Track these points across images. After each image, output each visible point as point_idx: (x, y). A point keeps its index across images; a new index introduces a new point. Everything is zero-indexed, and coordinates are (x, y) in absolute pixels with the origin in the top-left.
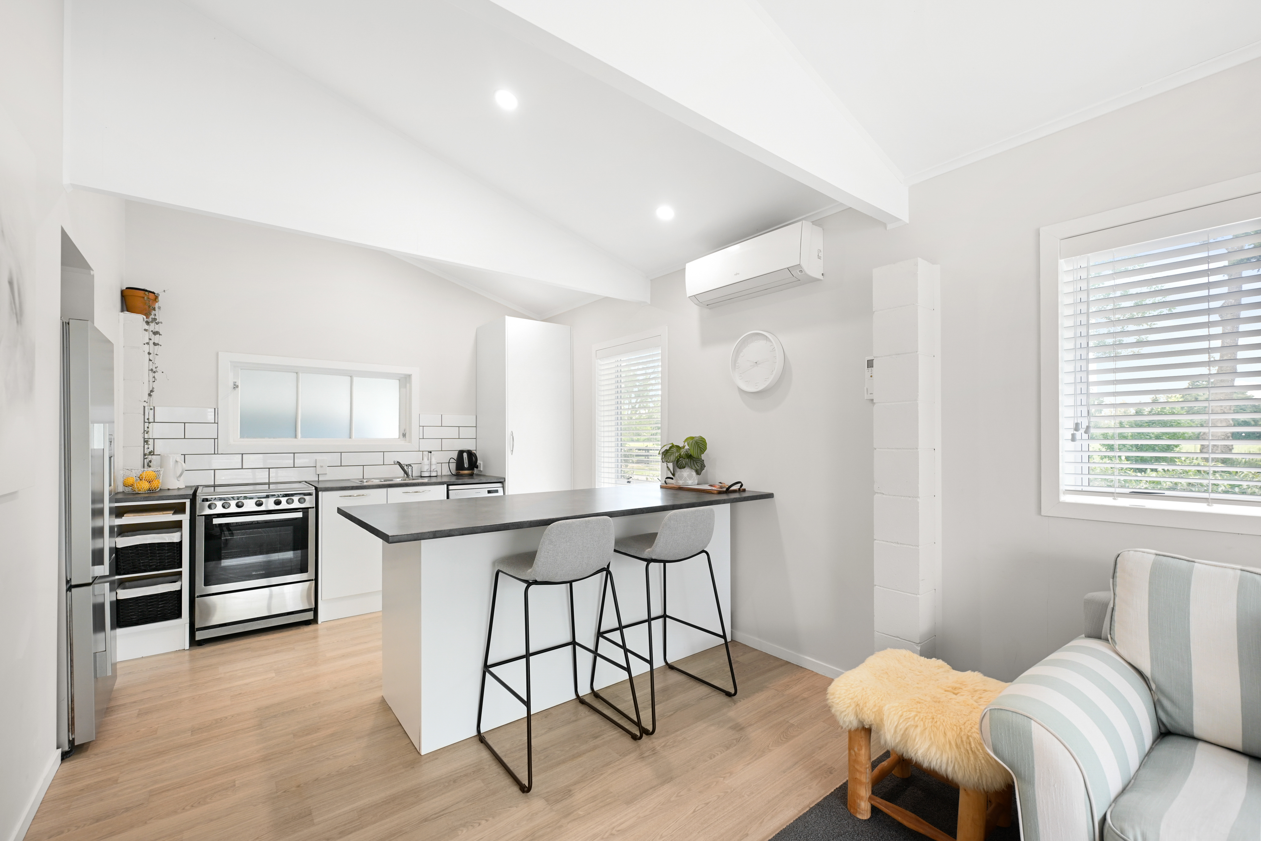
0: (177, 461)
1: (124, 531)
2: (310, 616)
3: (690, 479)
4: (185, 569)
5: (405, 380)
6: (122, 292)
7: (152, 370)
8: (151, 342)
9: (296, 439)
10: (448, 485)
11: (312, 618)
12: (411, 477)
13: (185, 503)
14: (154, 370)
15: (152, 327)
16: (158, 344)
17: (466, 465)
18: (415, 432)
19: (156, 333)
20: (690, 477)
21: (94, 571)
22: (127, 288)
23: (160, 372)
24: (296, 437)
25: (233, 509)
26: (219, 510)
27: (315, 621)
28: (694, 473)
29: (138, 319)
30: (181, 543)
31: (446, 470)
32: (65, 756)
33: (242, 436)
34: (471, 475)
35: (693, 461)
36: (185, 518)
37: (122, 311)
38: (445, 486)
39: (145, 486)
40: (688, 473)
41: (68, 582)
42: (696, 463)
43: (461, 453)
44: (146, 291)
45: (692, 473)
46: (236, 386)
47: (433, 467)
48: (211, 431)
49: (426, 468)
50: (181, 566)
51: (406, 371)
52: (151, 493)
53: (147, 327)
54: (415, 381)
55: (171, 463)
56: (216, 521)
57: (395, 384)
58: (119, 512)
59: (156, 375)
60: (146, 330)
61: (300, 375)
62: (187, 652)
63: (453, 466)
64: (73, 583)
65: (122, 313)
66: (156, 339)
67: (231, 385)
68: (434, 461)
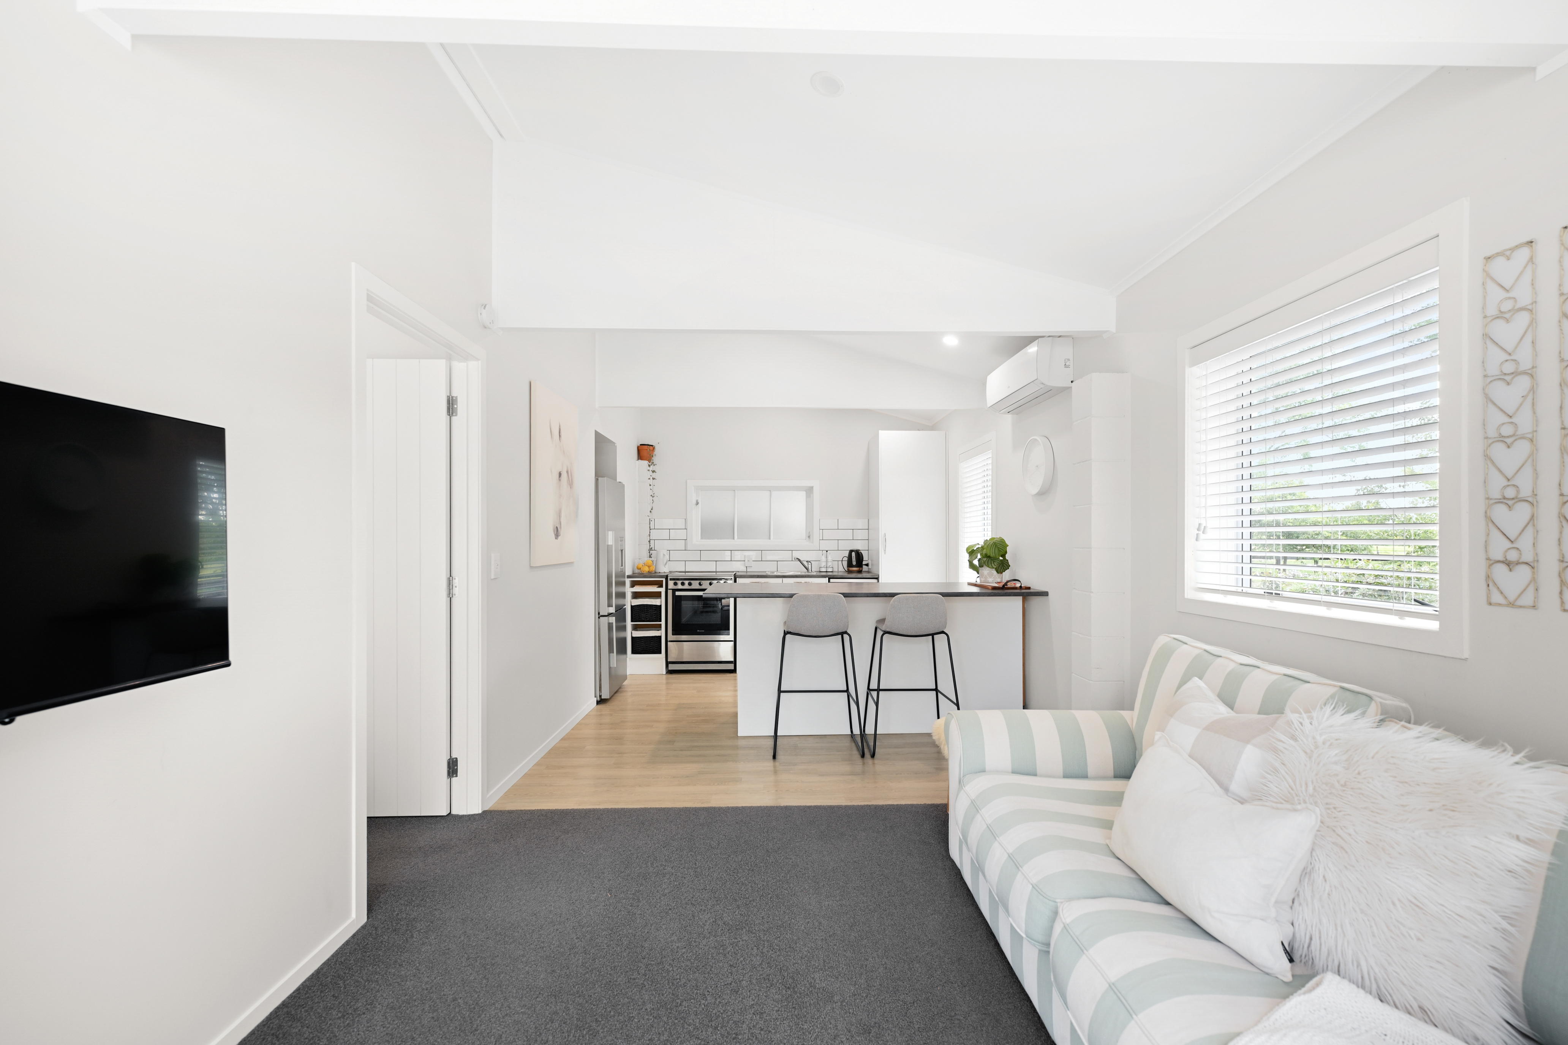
0: (664, 555)
1: (636, 595)
2: (731, 667)
3: (990, 578)
4: (663, 623)
5: (809, 491)
6: (638, 447)
7: (651, 496)
8: (651, 479)
9: (733, 540)
10: (829, 579)
11: (733, 668)
12: (810, 571)
13: (663, 581)
14: (653, 495)
15: (652, 468)
16: (655, 479)
17: (854, 563)
18: (816, 535)
19: (653, 472)
20: (991, 575)
21: (609, 610)
22: (640, 445)
23: (656, 497)
24: (734, 539)
25: (686, 586)
26: (680, 586)
27: (734, 671)
28: (994, 572)
29: (646, 463)
30: (661, 606)
31: (840, 567)
32: (598, 703)
33: (702, 538)
34: (860, 572)
35: (991, 560)
36: (663, 590)
37: (638, 459)
38: (827, 578)
39: (646, 569)
40: (988, 571)
41: (599, 613)
42: (994, 562)
43: (851, 551)
44: (648, 445)
45: (992, 571)
46: (697, 503)
47: (829, 564)
48: (682, 534)
49: (823, 564)
50: (661, 621)
51: (808, 483)
52: (650, 574)
53: (649, 468)
54: (816, 491)
55: (662, 555)
56: (678, 593)
57: (803, 494)
58: (633, 584)
59: (654, 498)
60: (649, 470)
61: (736, 491)
62: (664, 676)
63: (845, 564)
64: (601, 614)
65: (637, 461)
66: (654, 475)
67: (695, 502)
68: (830, 559)
